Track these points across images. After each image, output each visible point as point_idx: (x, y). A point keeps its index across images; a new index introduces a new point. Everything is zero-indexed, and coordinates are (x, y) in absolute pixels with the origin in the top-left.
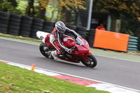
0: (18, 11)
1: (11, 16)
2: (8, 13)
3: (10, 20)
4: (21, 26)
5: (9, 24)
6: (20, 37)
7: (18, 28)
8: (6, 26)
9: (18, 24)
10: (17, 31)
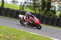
0: (56, 16)
1: (53, 18)
2: (52, 17)
3: (53, 20)
4: (57, 22)
5: (52, 21)
6: (57, 27)
7: (56, 23)
8: (51, 22)
9: (56, 22)
10: (55, 25)
